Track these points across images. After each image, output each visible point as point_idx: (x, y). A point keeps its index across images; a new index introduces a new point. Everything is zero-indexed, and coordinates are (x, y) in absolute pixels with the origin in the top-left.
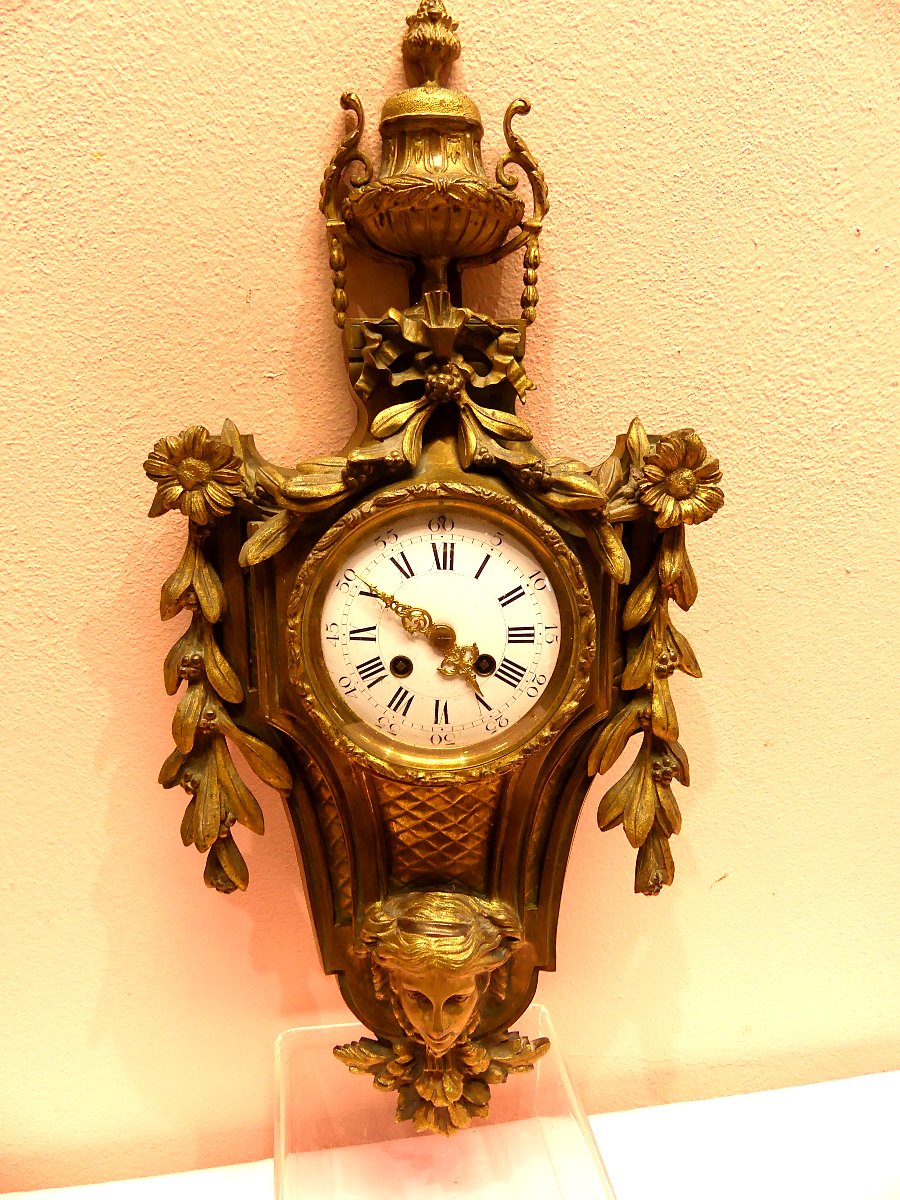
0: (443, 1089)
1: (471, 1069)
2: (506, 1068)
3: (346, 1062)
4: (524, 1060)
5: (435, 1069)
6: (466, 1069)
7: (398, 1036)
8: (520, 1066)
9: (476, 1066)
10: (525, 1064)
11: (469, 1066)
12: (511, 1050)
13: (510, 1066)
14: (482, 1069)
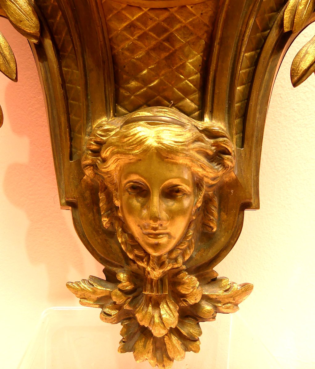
0: (160, 316)
1: (185, 299)
2: (217, 305)
3: (76, 294)
4: (231, 297)
5: (153, 292)
6: (182, 299)
7: (122, 267)
8: (227, 303)
9: (191, 295)
10: (232, 301)
11: (184, 296)
12: (221, 288)
13: (219, 302)
14: (196, 300)
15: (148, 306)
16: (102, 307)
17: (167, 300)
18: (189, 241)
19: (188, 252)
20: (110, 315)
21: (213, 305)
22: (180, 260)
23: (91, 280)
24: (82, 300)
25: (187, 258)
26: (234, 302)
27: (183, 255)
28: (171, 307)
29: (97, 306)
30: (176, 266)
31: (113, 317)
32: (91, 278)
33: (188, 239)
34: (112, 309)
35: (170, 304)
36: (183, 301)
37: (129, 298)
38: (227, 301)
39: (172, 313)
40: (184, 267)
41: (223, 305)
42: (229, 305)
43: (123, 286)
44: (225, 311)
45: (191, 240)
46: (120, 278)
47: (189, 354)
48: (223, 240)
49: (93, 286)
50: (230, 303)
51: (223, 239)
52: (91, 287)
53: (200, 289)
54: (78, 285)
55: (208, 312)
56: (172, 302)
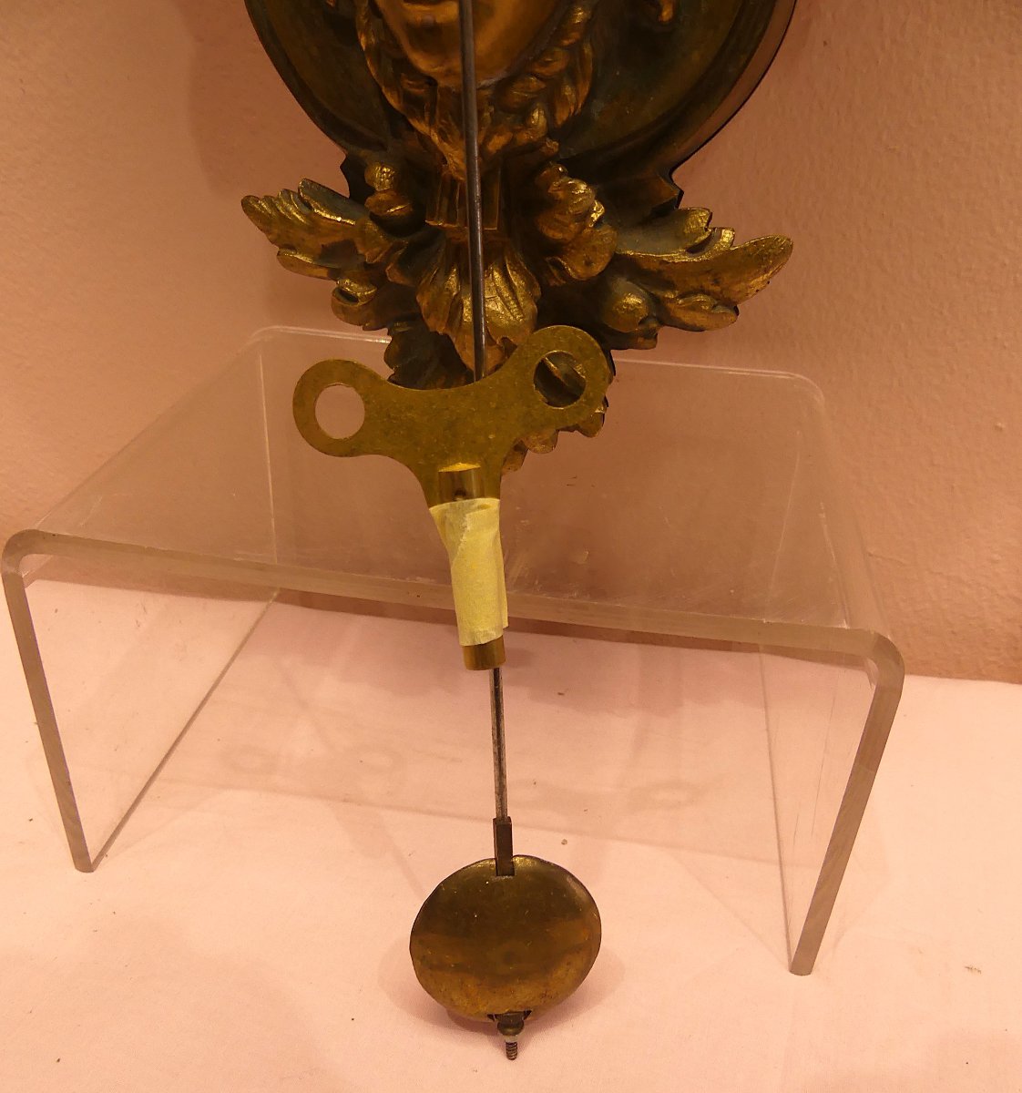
1: (559, 259)
2: (659, 293)
3: (268, 231)
4: (708, 272)
5: (454, 222)
6: (548, 259)
7: (382, 146)
8: (695, 292)
9: (573, 248)
10: (712, 288)
11: (557, 249)
12: (679, 237)
13: (669, 285)
14: (588, 264)
15: (448, 273)
16: (335, 274)
17: (506, 258)
18: (569, 48)
19: (568, 91)
20: (353, 299)
21: (651, 295)
22: (538, 117)
23: (307, 191)
24: (283, 251)
25: (562, 116)
26: (717, 289)
27: (551, 100)
28: (517, 281)
29: (323, 272)
30: (524, 137)
31: (360, 303)
32: (306, 187)
33: (566, 42)
34: (361, 282)
35: (514, 273)
36: (551, 267)
37: (399, 246)
38: (694, 284)
39: (516, 299)
40: (552, 146)
41: (681, 297)
42: (701, 298)
43: (380, 203)
44: (687, 317)
45: (579, 44)
46: (373, 179)
47: (570, 441)
48: (694, 59)
49: (310, 208)
50: (703, 292)
51: (696, 56)
52: (306, 210)
53: (606, 231)
54: (272, 205)
55: (627, 311)
56: (521, 268)
